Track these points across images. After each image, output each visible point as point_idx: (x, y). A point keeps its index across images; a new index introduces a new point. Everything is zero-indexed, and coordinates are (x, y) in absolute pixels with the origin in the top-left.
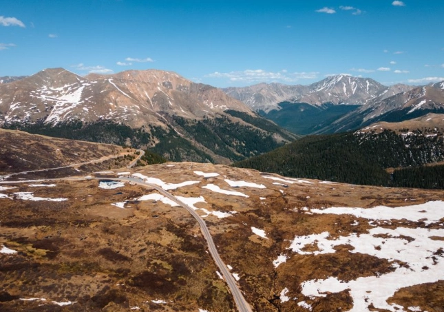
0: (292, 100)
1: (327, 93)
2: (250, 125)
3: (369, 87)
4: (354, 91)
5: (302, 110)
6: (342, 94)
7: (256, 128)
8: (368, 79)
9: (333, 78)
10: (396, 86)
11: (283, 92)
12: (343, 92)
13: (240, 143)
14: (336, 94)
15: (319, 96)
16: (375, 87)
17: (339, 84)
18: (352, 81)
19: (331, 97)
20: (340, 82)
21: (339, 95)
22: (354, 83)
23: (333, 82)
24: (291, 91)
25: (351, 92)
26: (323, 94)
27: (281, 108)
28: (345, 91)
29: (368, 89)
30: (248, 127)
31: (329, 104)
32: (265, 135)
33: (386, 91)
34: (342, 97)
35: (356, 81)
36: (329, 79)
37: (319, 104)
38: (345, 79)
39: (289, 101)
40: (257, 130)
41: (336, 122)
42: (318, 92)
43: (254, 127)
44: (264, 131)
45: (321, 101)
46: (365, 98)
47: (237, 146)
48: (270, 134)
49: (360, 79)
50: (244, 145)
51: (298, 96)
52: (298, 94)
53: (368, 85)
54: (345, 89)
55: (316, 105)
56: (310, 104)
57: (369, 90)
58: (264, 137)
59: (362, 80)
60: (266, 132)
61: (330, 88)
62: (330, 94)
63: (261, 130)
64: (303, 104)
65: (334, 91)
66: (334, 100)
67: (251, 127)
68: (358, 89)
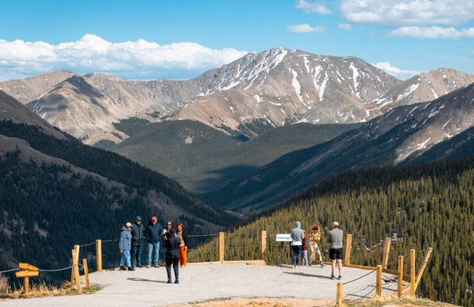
0: (155, 115)
1: (251, 96)
2: (61, 162)
3: (360, 79)
4: (321, 89)
5: (189, 140)
6: (291, 98)
7: (84, 172)
8: (354, 60)
9: (260, 57)
10: (436, 74)
11: (125, 93)
12: (294, 94)
13: (29, 227)
14: (275, 99)
15: (230, 103)
16: (375, 82)
17: (278, 72)
18: (313, 65)
19: (264, 109)
20: (281, 65)
21: (284, 100)
22: (318, 69)
23: (263, 67)
24: (147, 90)
25: (314, 93)
26: (241, 99)
27: (125, 136)
28: (298, 91)
29: (356, 85)
30: (55, 169)
31: (258, 125)
32: (117, 196)
33: (414, 87)
34: (293, 107)
35: (324, 65)
36: (250, 60)
37: (233, 125)
38: (294, 59)
39: (145, 117)
40: (89, 179)
41: (304, 168)
42: (226, 93)
43: (76, 170)
44: (114, 183)
45: (236, 118)
46: (360, 106)
47: (16, 237)
48: (135, 193)
49: (331, 58)
50: (43, 233)
51: (168, 105)
52: (169, 101)
53: (356, 74)
54: (296, 85)
55: (223, 127)
56: (207, 123)
57: (360, 89)
58: (116, 206)
59: (338, 62)
60: (121, 186)
61: (257, 82)
62: (258, 99)
63: (103, 179)
64: (188, 123)
65: (270, 89)
66: (274, 116)
67: (64, 170)
68: (332, 85)
